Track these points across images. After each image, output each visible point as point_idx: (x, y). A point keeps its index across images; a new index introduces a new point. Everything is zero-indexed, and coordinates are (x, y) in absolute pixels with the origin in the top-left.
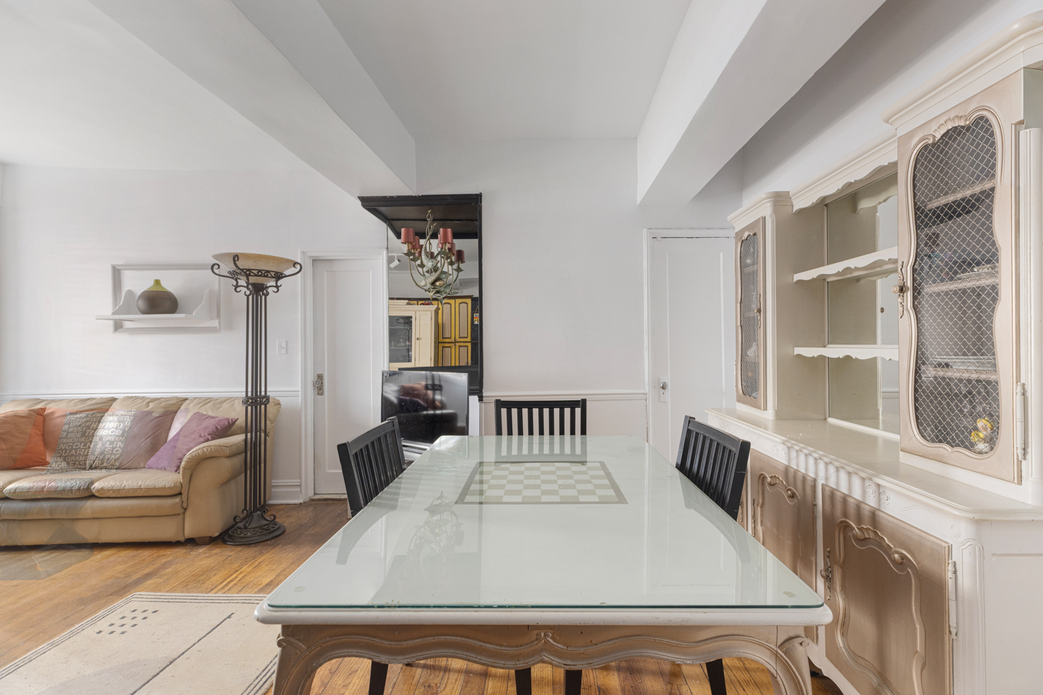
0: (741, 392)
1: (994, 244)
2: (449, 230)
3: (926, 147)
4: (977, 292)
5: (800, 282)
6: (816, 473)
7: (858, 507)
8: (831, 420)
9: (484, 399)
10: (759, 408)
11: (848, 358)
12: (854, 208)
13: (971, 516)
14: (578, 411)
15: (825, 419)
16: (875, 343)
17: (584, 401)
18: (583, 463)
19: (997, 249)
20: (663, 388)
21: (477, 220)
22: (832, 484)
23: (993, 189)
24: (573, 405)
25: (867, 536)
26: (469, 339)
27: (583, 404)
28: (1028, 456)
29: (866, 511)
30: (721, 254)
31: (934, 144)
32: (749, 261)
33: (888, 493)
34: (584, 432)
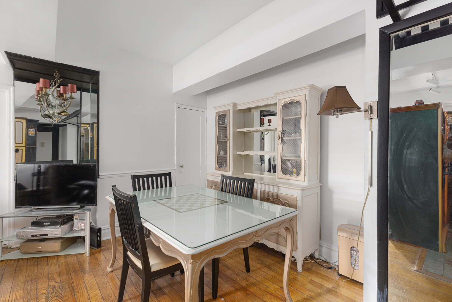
0: (217, 166)
1: (300, 130)
2: (75, 85)
3: (285, 104)
4: (295, 140)
5: (239, 132)
6: (257, 187)
7: (273, 194)
8: (245, 173)
9: (100, 177)
10: (227, 171)
11: (247, 155)
12: (250, 112)
13: (301, 189)
14: (168, 177)
15: (243, 173)
16: (253, 151)
17: (170, 173)
18: (170, 198)
19: (301, 131)
20: (182, 167)
21: (96, 84)
22: (263, 189)
23: (300, 118)
24: (165, 175)
25: (275, 200)
26: (24, 144)
27: (169, 174)
28: (306, 175)
29: (275, 194)
30: (200, 117)
31: (287, 104)
32: (220, 123)
33: (281, 188)
34: (171, 185)
